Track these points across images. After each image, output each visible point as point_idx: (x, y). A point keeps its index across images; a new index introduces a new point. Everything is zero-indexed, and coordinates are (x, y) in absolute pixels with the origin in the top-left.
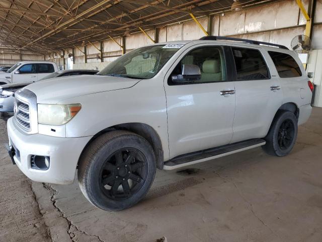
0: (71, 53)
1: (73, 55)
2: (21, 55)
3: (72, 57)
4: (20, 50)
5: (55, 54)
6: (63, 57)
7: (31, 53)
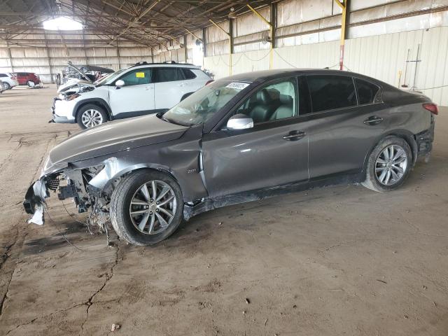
0: (201, 37)
1: (204, 40)
2: (119, 49)
3: (201, 45)
4: (117, 41)
5: (168, 44)
6: (184, 46)
7: (133, 45)
